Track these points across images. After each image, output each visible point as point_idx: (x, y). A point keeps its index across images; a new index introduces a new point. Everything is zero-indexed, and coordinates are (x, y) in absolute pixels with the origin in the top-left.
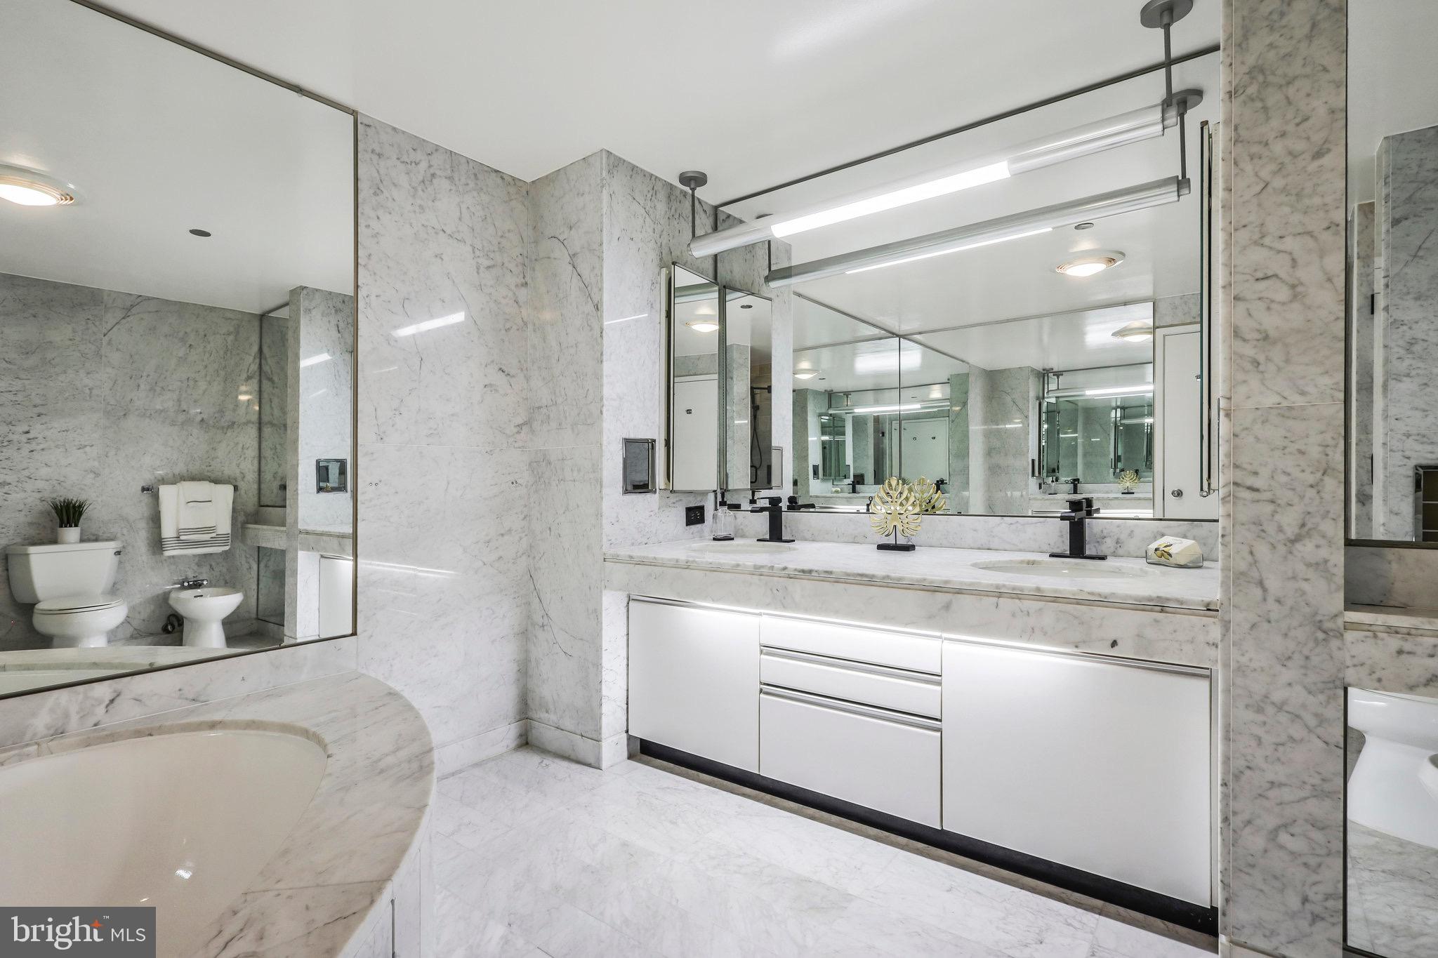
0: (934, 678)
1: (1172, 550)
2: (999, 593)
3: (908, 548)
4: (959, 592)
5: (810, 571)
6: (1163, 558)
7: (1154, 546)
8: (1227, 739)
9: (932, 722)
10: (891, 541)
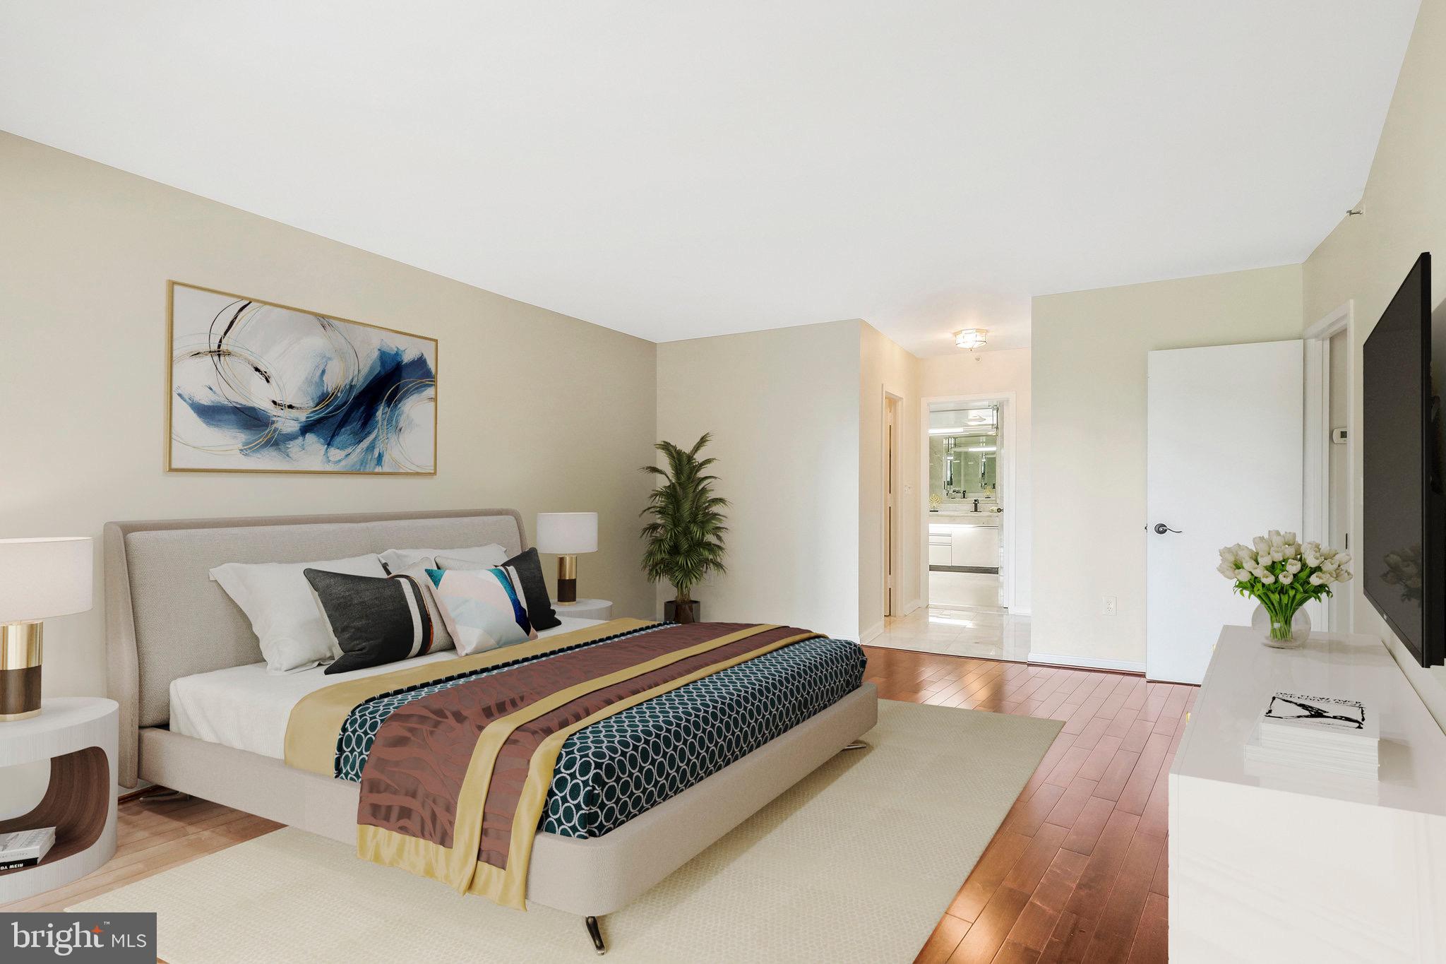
3: (938, 511)
4: (958, 517)
6: (992, 511)
7: (991, 509)
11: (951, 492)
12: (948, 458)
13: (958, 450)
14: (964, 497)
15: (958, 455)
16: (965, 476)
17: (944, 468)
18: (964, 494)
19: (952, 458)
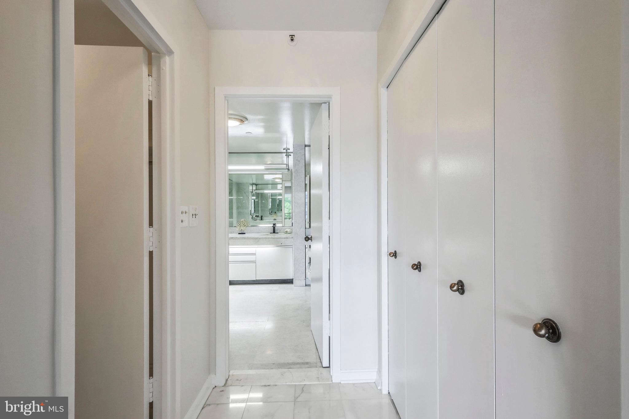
0: (254, 254)
1: (288, 231)
2: (266, 238)
3: (245, 233)
4: (260, 239)
5: (233, 238)
6: (286, 232)
7: (285, 231)
8: (294, 254)
9: (254, 262)
10: (241, 232)
11: (254, 216)
12: (253, 198)
13: (258, 191)
14: (262, 220)
15: (257, 195)
16: (261, 207)
17: (250, 204)
18: (262, 218)
19: (255, 198)
